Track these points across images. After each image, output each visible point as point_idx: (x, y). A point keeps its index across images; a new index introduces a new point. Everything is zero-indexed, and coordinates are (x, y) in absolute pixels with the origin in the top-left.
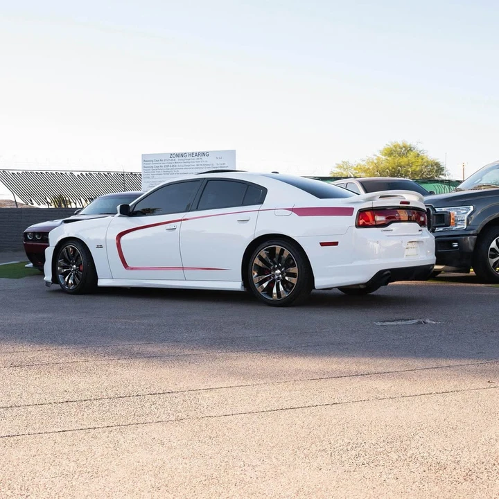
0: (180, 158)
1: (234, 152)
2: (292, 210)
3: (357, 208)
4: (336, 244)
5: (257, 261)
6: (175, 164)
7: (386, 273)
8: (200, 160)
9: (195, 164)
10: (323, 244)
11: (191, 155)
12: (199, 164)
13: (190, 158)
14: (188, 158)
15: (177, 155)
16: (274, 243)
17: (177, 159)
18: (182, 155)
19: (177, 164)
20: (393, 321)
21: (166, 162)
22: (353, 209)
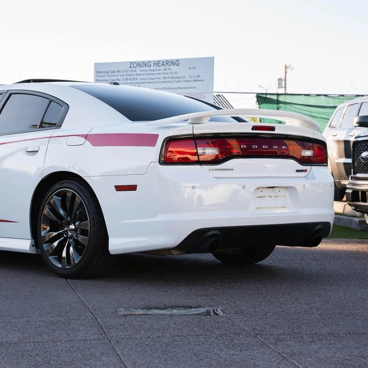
0: (142, 69)
1: (212, 60)
2: (86, 137)
3: (163, 135)
4: (133, 188)
5: (46, 211)
6: (136, 77)
7: (210, 233)
8: (168, 71)
9: (162, 76)
10: (119, 188)
11: (157, 63)
12: (167, 76)
13: (155, 68)
14: (152, 68)
15: (139, 64)
16: (65, 185)
17: (138, 69)
18: (145, 64)
19: (138, 77)
20: (165, 308)
21: (124, 74)
22: (157, 136)
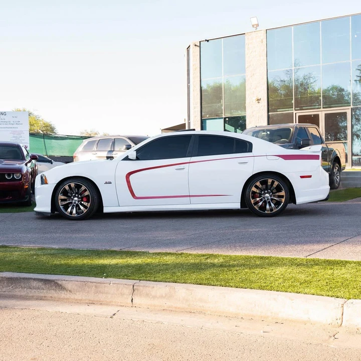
2: (279, 156)
4: (310, 177)
5: (254, 189)
10: (302, 177)
16: (266, 177)
